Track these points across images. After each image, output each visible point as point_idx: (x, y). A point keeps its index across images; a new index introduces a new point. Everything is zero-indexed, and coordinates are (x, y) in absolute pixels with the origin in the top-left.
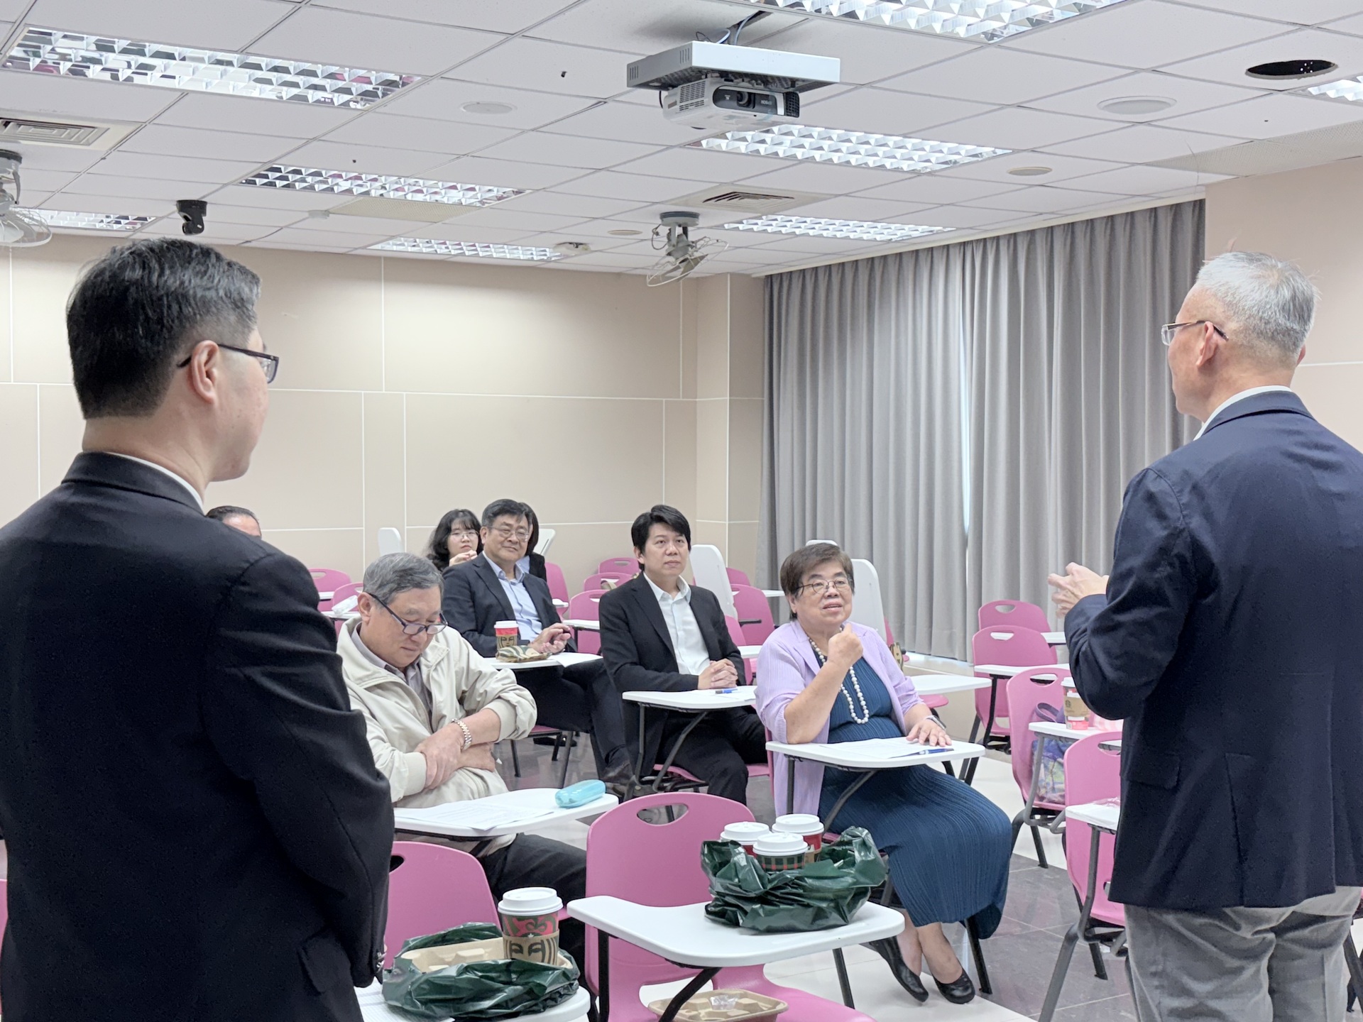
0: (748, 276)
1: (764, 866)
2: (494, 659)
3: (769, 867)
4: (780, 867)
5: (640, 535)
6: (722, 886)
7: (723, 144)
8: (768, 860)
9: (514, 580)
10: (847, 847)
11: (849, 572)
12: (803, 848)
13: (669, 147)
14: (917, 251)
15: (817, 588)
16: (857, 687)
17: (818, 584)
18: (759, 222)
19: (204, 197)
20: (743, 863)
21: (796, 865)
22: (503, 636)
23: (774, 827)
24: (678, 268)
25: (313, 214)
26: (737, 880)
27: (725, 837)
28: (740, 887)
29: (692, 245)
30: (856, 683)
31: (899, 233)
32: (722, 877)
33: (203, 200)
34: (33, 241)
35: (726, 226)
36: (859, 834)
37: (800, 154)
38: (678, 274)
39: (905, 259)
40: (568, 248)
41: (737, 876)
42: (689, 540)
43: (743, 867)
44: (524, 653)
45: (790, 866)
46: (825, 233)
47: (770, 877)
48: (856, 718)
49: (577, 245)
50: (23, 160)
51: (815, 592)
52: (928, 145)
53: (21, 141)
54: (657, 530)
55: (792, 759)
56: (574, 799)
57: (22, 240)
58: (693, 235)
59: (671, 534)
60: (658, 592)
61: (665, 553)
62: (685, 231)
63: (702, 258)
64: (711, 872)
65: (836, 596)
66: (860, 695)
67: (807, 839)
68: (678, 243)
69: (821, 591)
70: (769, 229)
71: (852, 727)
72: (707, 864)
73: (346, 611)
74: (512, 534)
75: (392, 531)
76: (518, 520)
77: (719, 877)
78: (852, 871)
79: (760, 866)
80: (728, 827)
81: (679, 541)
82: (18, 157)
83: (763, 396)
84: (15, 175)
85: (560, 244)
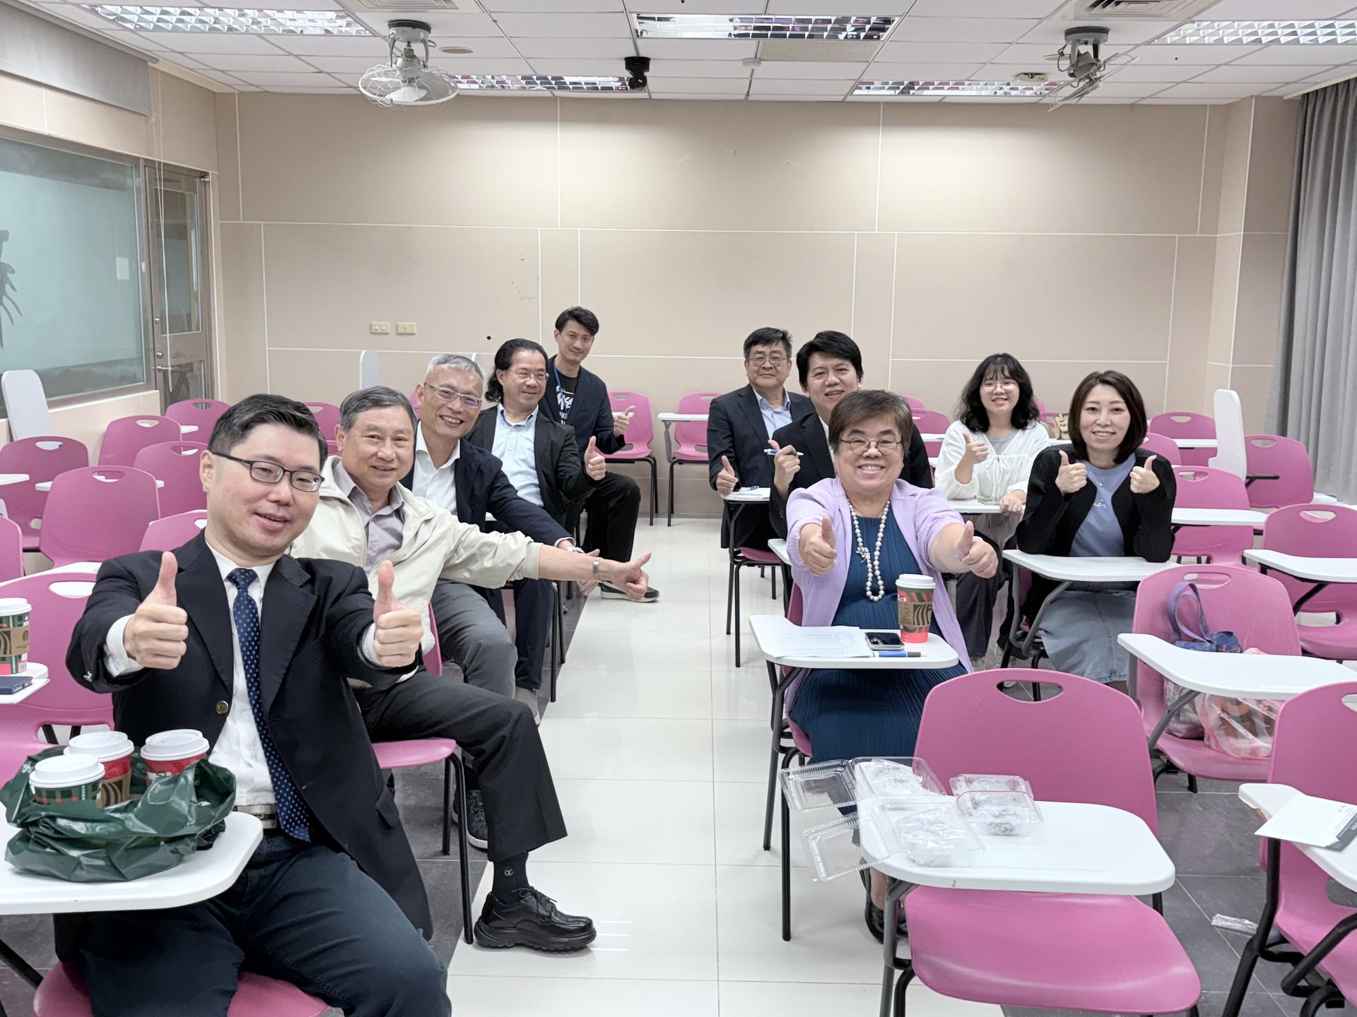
0: (1282, 97)
9: (778, 409)
17: (858, 441)
25: (746, 62)
33: (647, 56)
49: (1032, 75)
50: (432, 30)
53: (427, 12)
62: (1095, 49)
63: (1099, 80)
68: (1078, 62)
69: (859, 449)
74: (765, 361)
82: (425, 27)
83: (1287, 231)
84: (424, 41)
85: (1017, 76)
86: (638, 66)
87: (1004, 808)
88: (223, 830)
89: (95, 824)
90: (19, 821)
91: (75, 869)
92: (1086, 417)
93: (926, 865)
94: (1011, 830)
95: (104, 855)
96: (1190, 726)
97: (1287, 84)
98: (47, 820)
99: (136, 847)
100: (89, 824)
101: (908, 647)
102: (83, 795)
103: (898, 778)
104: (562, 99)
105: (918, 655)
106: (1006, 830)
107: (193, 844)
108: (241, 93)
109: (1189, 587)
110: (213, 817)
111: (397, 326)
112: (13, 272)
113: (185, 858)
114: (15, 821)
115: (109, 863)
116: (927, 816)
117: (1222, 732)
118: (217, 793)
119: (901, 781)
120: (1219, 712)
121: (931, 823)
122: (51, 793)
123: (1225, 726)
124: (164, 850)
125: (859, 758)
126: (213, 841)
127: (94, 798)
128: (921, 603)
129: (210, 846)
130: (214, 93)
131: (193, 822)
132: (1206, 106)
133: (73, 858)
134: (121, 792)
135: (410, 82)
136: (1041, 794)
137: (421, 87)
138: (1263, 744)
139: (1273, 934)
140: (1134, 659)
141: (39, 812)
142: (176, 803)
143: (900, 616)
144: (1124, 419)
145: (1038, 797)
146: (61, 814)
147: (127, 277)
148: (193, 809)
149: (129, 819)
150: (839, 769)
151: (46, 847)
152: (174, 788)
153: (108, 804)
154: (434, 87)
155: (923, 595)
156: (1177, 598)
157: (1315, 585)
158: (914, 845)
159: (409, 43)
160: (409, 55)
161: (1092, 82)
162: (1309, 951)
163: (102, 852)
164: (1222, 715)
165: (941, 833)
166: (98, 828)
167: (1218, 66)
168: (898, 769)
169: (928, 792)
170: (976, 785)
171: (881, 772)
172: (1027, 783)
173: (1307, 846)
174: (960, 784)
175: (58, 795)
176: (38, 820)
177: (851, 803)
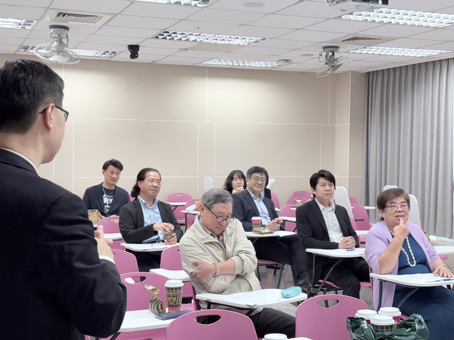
0: (360, 72)
1: (375, 329)
2: (251, 232)
3: (377, 329)
4: (382, 330)
5: (314, 182)
6: (356, 336)
7: (352, 17)
8: (377, 327)
9: (259, 200)
10: (412, 323)
11: (408, 201)
12: (393, 322)
13: (328, 19)
14: (434, 61)
15: (393, 208)
16: (411, 251)
17: (394, 206)
18: (365, 49)
19: (138, 44)
20: (366, 327)
21: (389, 329)
22: (255, 223)
23: (379, 312)
24: (330, 69)
25: (181, 50)
26: (363, 335)
27: (357, 315)
28: (365, 338)
29: (336, 60)
30: (410, 249)
31: (427, 54)
32: (357, 333)
33: (139, 45)
34: (73, 62)
35: (351, 52)
36: (417, 317)
37: (385, 21)
38: (330, 72)
39: (429, 65)
40: (283, 62)
41: (363, 333)
42: (335, 185)
43: (366, 329)
44: (264, 230)
45: (387, 330)
46: (394, 54)
47: (378, 334)
48: (410, 264)
49: (287, 61)
50: (70, 30)
51: (392, 210)
52: (442, 16)
53: (69, 22)
54: (321, 180)
55: (381, 281)
56: (289, 294)
57: (69, 61)
58: (336, 55)
59: (327, 182)
60: (321, 207)
61: (325, 190)
62: (333, 54)
63: (340, 65)
64: (351, 331)
65: (402, 212)
66: (412, 254)
67: (394, 318)
68: (330, 59)
69: (395, 209)
70: (370, 53)
71: (408, 268)
72: (350, 327)
73: (191, 210)
74: (259, 181)
75: (209, 178)
76: (262, 175)
77: (356, 333)
78: (415, 333)
79: (373, 329)
80: (358, 311)
81: (331, 185)
83: (364, 123)
84: (66, 35)
135: (58, 53)
160: (60, 41)
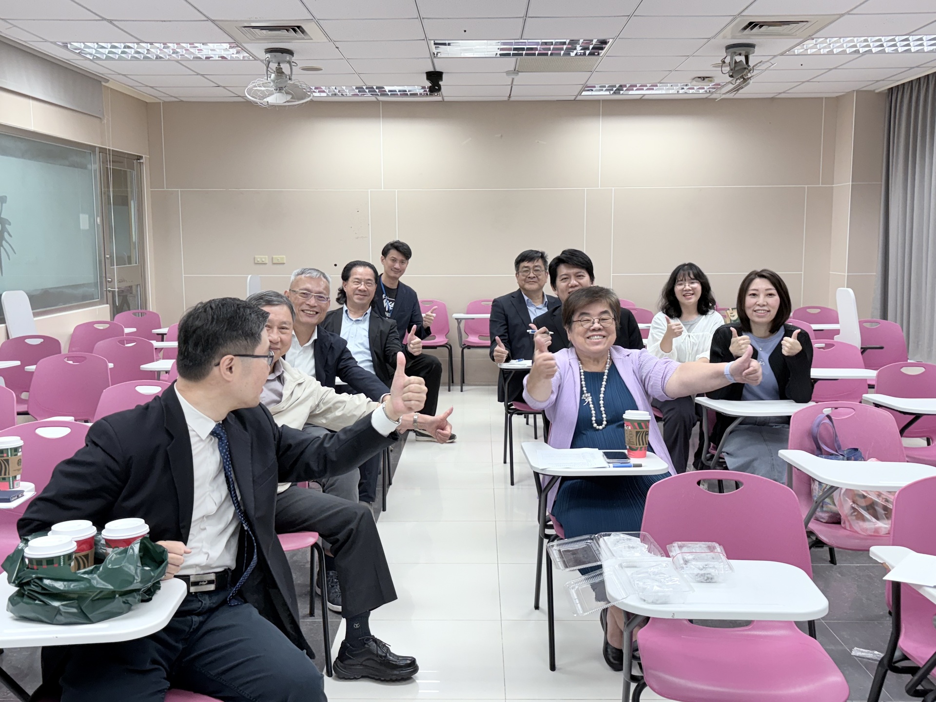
0: (874, 91)
17: (586, 320)
29: (749, 68)
33: (441, 71)
49: (704, 78)
50: (295, 55)
62: (747, 58)
65: (600, 329)
68: (735, 67)
74: (530, 273)
82: (290, 52)
83: (882, 182)
84: (289, 62)
85: (693, 79)
86: (435, 77)
87: (706, 563)
88: (159, 588)
89: (70, 583)
90: (16, 582)
91: (56, 616)
92: (749, 301)
93: (653, 603)
94: (711, 579)
95: (77, 605)
96: (830, 514)
97: (877, 81)
98: (37, 581)
99: (98, 599)
100: (65, 583)
101: (633, 461)
102: (62, 563)
103: (631, 545)
104: (384, 102)
105: (640, 466)
106: (708, 578)
107: (139, 597)
108: (164, 102)
109: (826, 418)
110: (152, 577)
111: (272, 258)
112: (10, 224)
113: (133, 607)
114: (14, 582)
115: (80, 611)
116: (652, 570)
117: (854, 518)
118: (155, 561)
119: (633, 548)
120: (851, 503)
121: (655, 574)
122: (39, 562)
123: (856, 513)
124: (119, 601)
125: (603, 533)
126: (153, 596)
127: (70, 565)
128: (641, 430)
129: (150, 600)
130: (146, 102)
131: (139, 580)
132: (822, 98)
133: (55, 607)
134: (88, 562)
135: (280, 90)
136: (733, 554)
137: (287, 93)
138: (883, 525)
139: (897, 654)
140: (790, 467)
141: (31, 575)
142: (127, 567)
143: (627, 440)
144: (775, 301)
145: (729, 557)
146: (45, 576)
147: (87, 227)
148: (139, 571)
149: (94, 579)
150: (589, 541)
151: (35, 600)
152: (125, 557)
153: (79, 569)
154: (297, 93)
155: (643, 424)
156: (818, 426)
157: (913, 417)
158: (644, 589)
159: (279, 63)
160: (279, 72)
161: (745, 80)
162: (923, 663)
163: (76, 601)
164: (853, 506)
165: (662, 580)
166: (73, 585)
167: (831, 69)
168: (630, 539)
169: (652, 554)
170: (685, 549)
171: (618, 542)
172: (721, 547)
173: (921, 586)
174: (675, 549)
175: (44, 563)
176: (30, 581)
177: (599, 563)
